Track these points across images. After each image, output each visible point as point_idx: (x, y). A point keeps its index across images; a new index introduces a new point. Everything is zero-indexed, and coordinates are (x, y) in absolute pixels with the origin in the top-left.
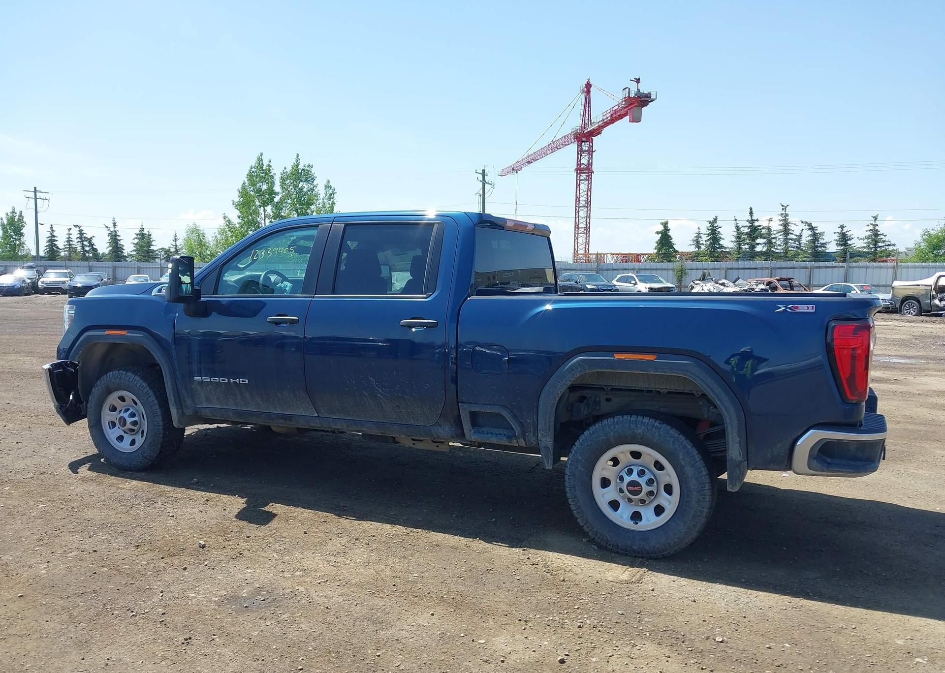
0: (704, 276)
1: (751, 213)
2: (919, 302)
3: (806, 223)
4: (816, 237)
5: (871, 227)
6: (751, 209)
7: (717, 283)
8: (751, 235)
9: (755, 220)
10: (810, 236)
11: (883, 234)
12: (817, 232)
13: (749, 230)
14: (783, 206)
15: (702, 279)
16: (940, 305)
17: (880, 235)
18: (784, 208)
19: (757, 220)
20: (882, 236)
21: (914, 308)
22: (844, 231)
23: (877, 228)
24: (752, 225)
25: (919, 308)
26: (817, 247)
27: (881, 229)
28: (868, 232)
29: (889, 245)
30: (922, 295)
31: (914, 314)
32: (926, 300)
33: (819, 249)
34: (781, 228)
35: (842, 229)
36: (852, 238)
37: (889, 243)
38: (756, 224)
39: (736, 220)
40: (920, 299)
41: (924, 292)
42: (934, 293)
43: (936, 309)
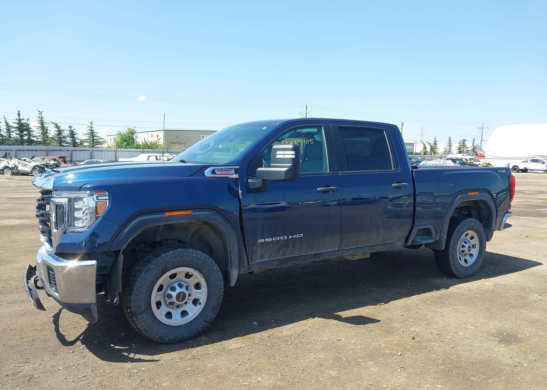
0: (6, 155)
1: (19, 114)
3: (54, 123)
4: (60, 132)
5: (90, 128)
6: (19, 112)
7: (20, 160)
8: (20, 129)
9: (21, 119)
10: (56, 131)
11: (96, 133)
12: (61, 129)
13: (18, 125)
14: (39, 112)
15: (5, 157)
17: (95, 133)
18: (41, 113)
19: (23, 119)
20: (95, 134)
22: (72, 130)
23: (93, 129)
24: (20, 122)
26: (61, 138)
27: (95, 129)
28: (88, 131)
29: (100, 139)
33: (62, 139)
34: (39, 125)
35: (70, 128)
36: (77, 134)
37: (100, 138)
38: (23, 122)
39: (5, 118)
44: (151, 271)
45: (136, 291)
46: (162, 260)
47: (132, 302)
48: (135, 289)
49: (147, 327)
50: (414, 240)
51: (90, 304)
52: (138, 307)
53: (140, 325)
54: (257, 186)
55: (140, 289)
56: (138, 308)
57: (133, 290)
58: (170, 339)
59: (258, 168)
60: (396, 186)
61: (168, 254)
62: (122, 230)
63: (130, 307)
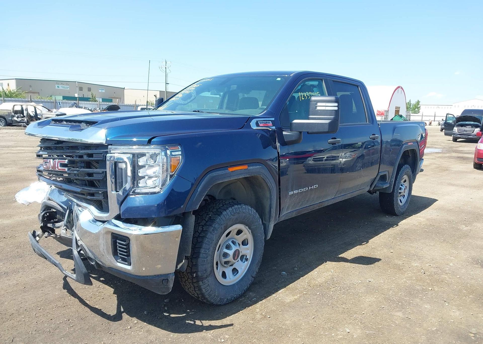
2: (5, 119)
16: (17, 120)
21: (3, 122)
25: (5, 122)
30: (6, 115)
31: (3, 125)
32: (9, 118)
40: (6, 117)
41: (7, 114)
42: (13, 114)
43: (16, 122)
44: (216, 231)
45: (204, 253)
46: (224, 218)
47: (200, 265)
48: (202, 252)
49: (211, 290)
50: (376, 185)
51: (168, 274)
52: (205, 270)
53: (205, 290)
54: (294, 139)
55: (207, 251)
56: (205, 272)
57: (200, 253)
58: (228, 299)
59: (294, 120)
60: (373, 138)
61: (228, 212)
62: (195, 189)
63: (196, 272)
